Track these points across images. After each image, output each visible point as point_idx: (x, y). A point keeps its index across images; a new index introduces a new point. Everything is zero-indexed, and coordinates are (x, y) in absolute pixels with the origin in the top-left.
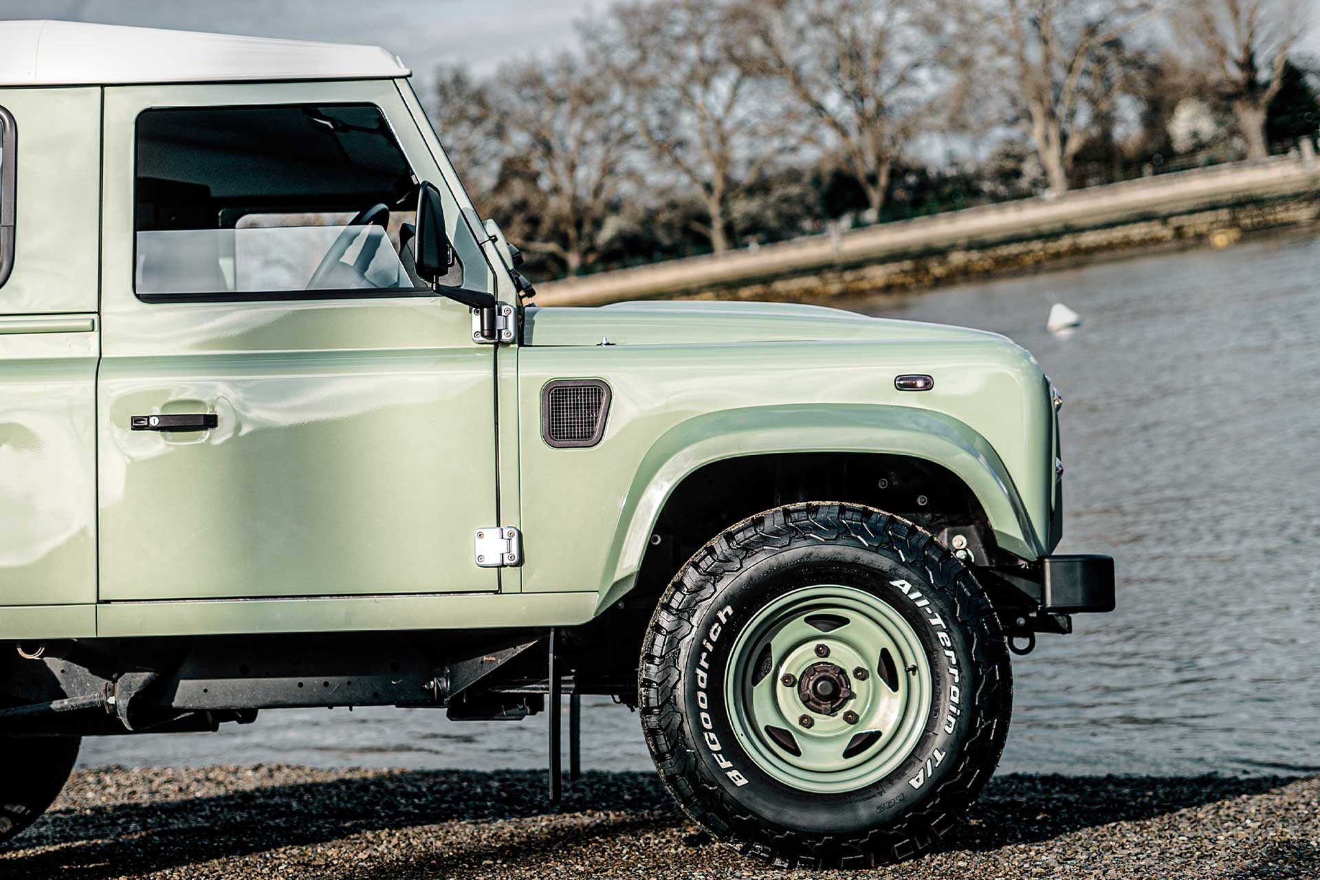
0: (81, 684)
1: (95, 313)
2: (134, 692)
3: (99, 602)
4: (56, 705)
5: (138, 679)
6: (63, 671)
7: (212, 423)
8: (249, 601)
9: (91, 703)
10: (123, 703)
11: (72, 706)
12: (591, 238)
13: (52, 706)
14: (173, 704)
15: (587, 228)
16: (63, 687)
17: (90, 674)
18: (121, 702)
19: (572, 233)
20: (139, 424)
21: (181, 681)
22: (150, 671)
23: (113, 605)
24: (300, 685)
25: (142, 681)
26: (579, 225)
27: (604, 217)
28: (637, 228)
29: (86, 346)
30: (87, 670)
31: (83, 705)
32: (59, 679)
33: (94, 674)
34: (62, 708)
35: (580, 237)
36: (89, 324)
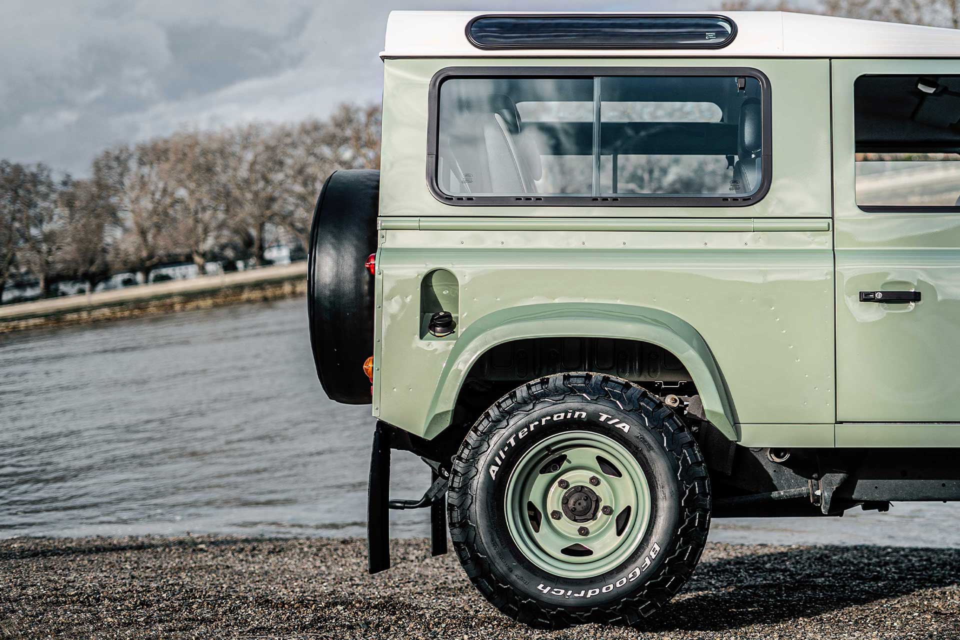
0: (787, 480)
1: (830, 218)
2: (835, 487)
3: (837, 423)
4: (775, 494)
5: (837, 478)
6: (775, 471)
7: (918, 298)
8: (941, 425)
9: (800, 494)
10: (827, 495)
11: (786, 496)
12: (659, 180)
13: (772, 496)
14: (853, 496)
15: (656, 174)
16: (775, 483)
17: (793, 474)
18: (826, 494)
19: (646, 177)
20: (866, 297)
21: (859, 481)
22: (844, 473)
23: (844, 425)
24: (944, 485)
25: (839, 479)
26: (651, 172)
27: (669, 166)
28: (692, 175)
29: (823, 242)
30: (792, 471)
31: (794, 495)
32: (772, 477)
33: (796, 474)
34: (780, 497)
35: (651, 179)
36: (826, 225)
